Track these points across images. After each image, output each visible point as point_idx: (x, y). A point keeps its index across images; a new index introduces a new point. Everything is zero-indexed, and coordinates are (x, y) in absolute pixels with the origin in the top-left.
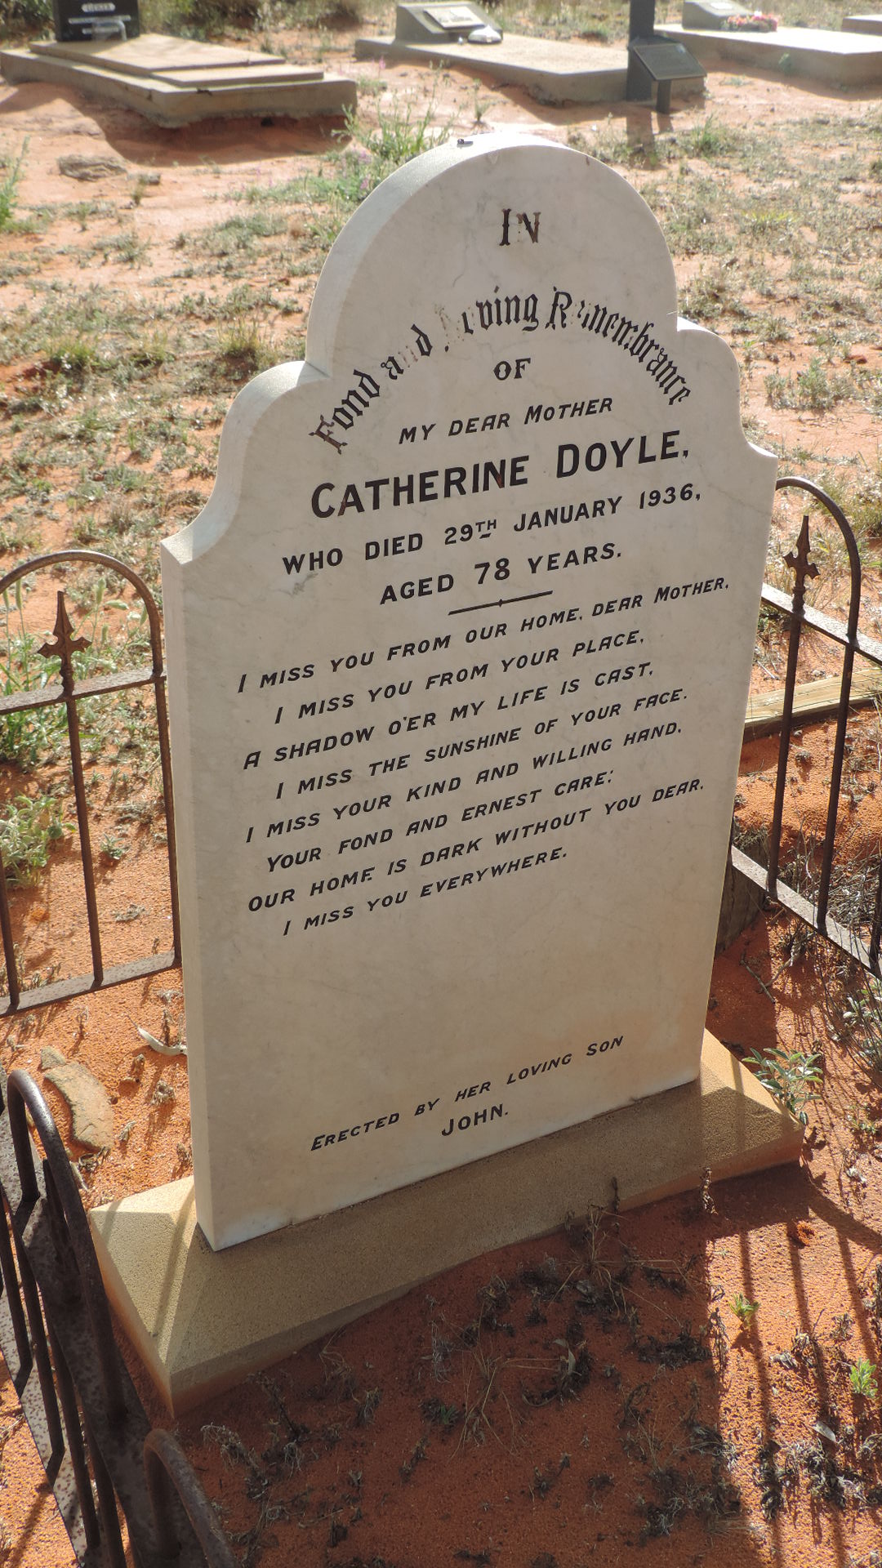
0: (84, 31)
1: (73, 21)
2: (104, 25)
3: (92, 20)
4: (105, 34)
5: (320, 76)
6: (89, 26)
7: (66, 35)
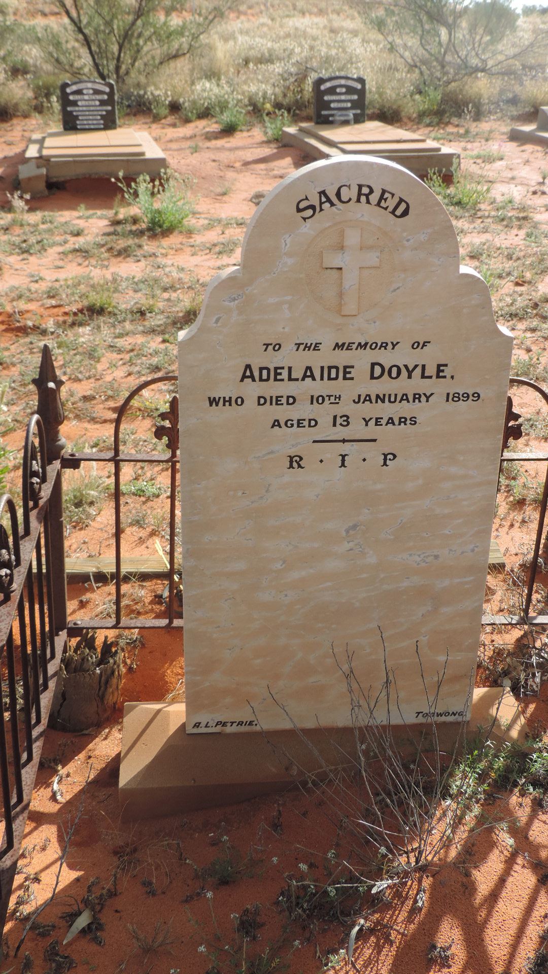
0: (331, 119)
1: (324, 113)
2: (341, 115)
3: (335, 112)
4: (340, 120)
5: (439, 150)
6: (332, 115)
7: (319, 120)
